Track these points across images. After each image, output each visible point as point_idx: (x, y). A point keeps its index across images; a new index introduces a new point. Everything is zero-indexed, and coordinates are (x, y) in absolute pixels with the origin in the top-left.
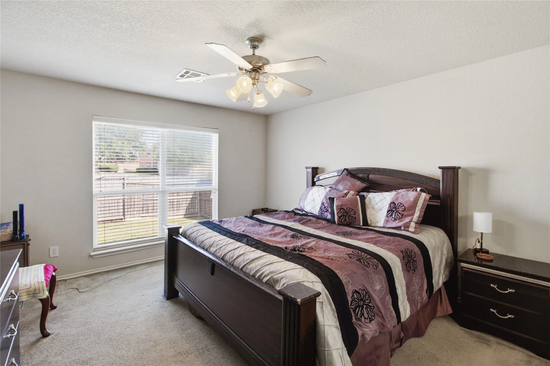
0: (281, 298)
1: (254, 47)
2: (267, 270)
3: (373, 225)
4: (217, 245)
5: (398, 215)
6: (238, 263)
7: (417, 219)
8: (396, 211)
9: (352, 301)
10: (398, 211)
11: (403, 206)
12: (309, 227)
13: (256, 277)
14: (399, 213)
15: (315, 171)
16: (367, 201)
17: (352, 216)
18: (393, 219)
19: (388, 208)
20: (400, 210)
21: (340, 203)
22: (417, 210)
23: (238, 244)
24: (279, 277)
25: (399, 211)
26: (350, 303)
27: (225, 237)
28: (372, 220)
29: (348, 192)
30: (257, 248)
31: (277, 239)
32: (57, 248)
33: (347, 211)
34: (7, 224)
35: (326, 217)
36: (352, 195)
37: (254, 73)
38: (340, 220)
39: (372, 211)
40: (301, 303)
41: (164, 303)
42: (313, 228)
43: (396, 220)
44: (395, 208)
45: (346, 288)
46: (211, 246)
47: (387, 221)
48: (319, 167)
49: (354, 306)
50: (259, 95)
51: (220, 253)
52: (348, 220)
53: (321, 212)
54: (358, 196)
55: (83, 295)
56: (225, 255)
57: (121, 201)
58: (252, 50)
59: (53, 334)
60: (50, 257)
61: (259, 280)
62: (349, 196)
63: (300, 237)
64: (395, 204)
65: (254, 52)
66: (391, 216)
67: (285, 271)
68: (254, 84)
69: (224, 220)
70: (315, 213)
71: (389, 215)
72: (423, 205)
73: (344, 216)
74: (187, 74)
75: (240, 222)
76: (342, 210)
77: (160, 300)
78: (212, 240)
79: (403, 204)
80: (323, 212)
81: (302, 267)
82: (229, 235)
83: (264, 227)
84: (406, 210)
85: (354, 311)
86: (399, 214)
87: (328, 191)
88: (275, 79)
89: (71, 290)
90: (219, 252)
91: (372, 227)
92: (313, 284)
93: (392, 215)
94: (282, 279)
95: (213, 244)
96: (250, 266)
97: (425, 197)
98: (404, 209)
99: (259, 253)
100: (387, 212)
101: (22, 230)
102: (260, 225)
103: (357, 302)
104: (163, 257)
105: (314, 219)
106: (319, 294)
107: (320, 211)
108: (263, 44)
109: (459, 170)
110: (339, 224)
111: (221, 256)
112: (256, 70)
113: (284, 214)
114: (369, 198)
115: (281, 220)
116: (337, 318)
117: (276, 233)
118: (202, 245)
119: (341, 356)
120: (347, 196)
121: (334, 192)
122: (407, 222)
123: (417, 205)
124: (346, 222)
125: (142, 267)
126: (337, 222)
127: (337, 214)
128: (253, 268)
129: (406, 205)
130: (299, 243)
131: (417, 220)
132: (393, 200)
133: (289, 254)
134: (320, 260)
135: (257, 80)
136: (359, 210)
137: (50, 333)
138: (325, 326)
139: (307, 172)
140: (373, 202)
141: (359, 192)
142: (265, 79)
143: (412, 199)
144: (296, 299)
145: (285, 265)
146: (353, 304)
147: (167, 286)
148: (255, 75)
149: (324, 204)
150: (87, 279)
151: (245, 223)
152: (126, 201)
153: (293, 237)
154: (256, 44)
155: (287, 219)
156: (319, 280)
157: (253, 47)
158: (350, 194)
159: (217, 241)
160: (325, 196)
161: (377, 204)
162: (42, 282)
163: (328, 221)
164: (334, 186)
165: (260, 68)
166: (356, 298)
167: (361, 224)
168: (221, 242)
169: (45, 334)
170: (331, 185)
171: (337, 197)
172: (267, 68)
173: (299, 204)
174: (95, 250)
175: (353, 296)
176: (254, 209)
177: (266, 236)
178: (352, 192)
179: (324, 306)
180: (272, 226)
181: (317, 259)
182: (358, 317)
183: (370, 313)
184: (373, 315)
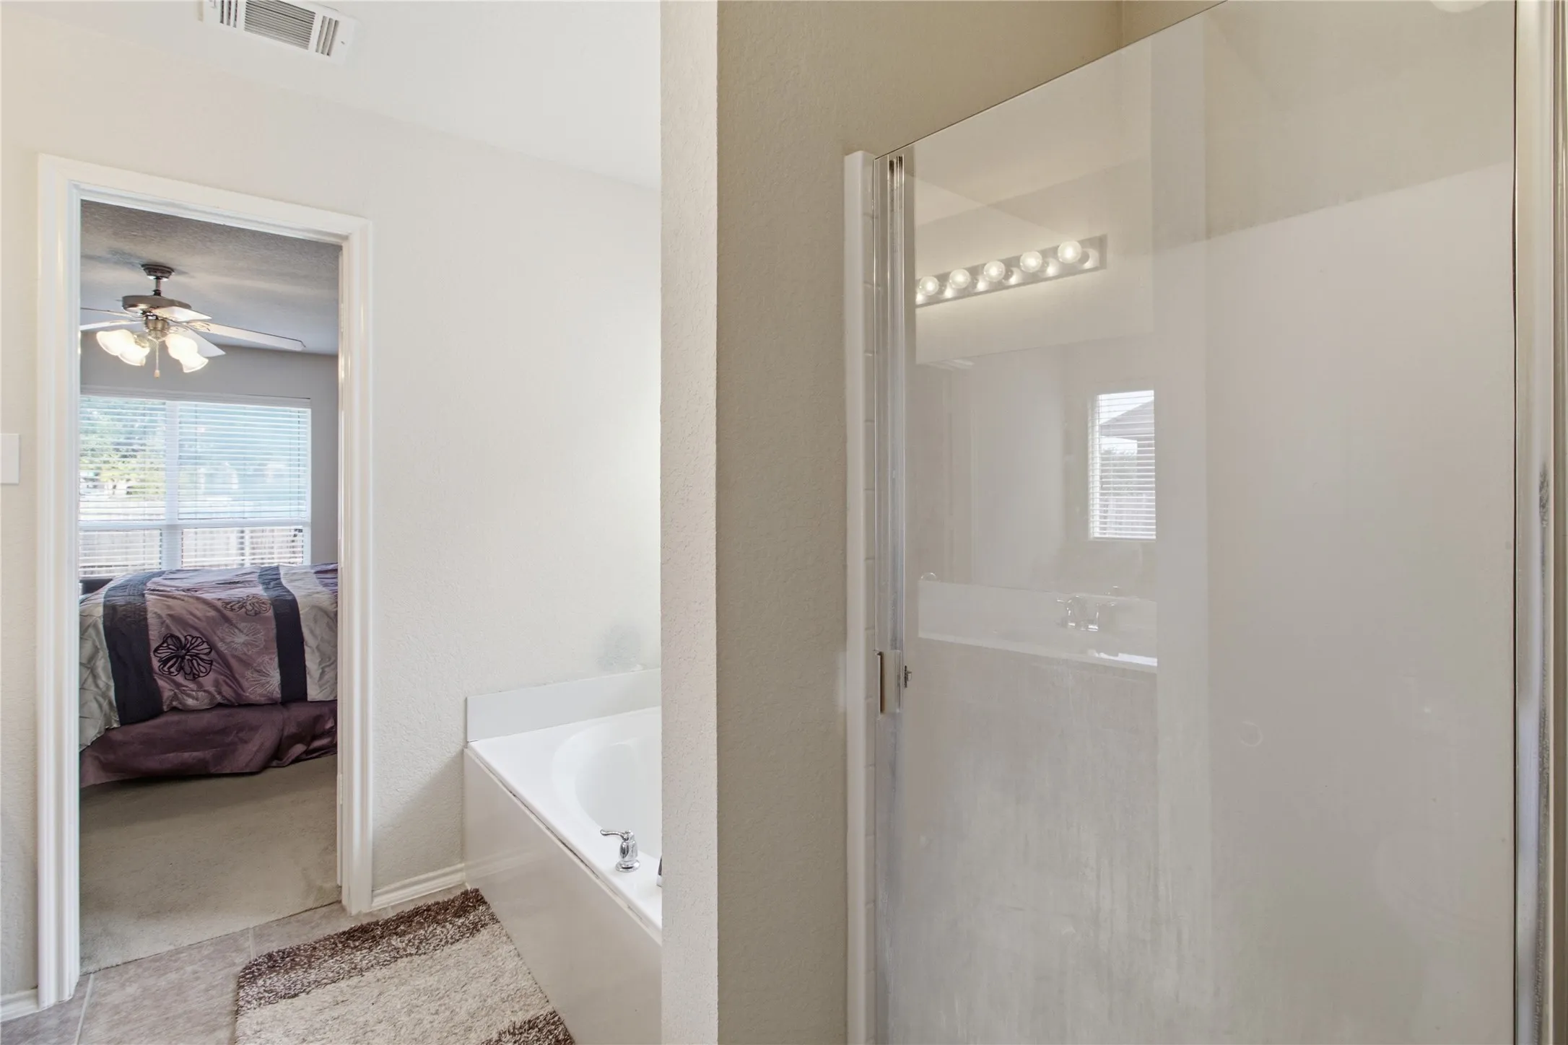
9: (160, 646)
49: (165, 654)
85: (164, 662)
103: (173, 650)
146: (160, 652)
166: (171, 645)
175: (165, 641)
182: (172, 670)
183: (197, 667)
184: (204, 671)
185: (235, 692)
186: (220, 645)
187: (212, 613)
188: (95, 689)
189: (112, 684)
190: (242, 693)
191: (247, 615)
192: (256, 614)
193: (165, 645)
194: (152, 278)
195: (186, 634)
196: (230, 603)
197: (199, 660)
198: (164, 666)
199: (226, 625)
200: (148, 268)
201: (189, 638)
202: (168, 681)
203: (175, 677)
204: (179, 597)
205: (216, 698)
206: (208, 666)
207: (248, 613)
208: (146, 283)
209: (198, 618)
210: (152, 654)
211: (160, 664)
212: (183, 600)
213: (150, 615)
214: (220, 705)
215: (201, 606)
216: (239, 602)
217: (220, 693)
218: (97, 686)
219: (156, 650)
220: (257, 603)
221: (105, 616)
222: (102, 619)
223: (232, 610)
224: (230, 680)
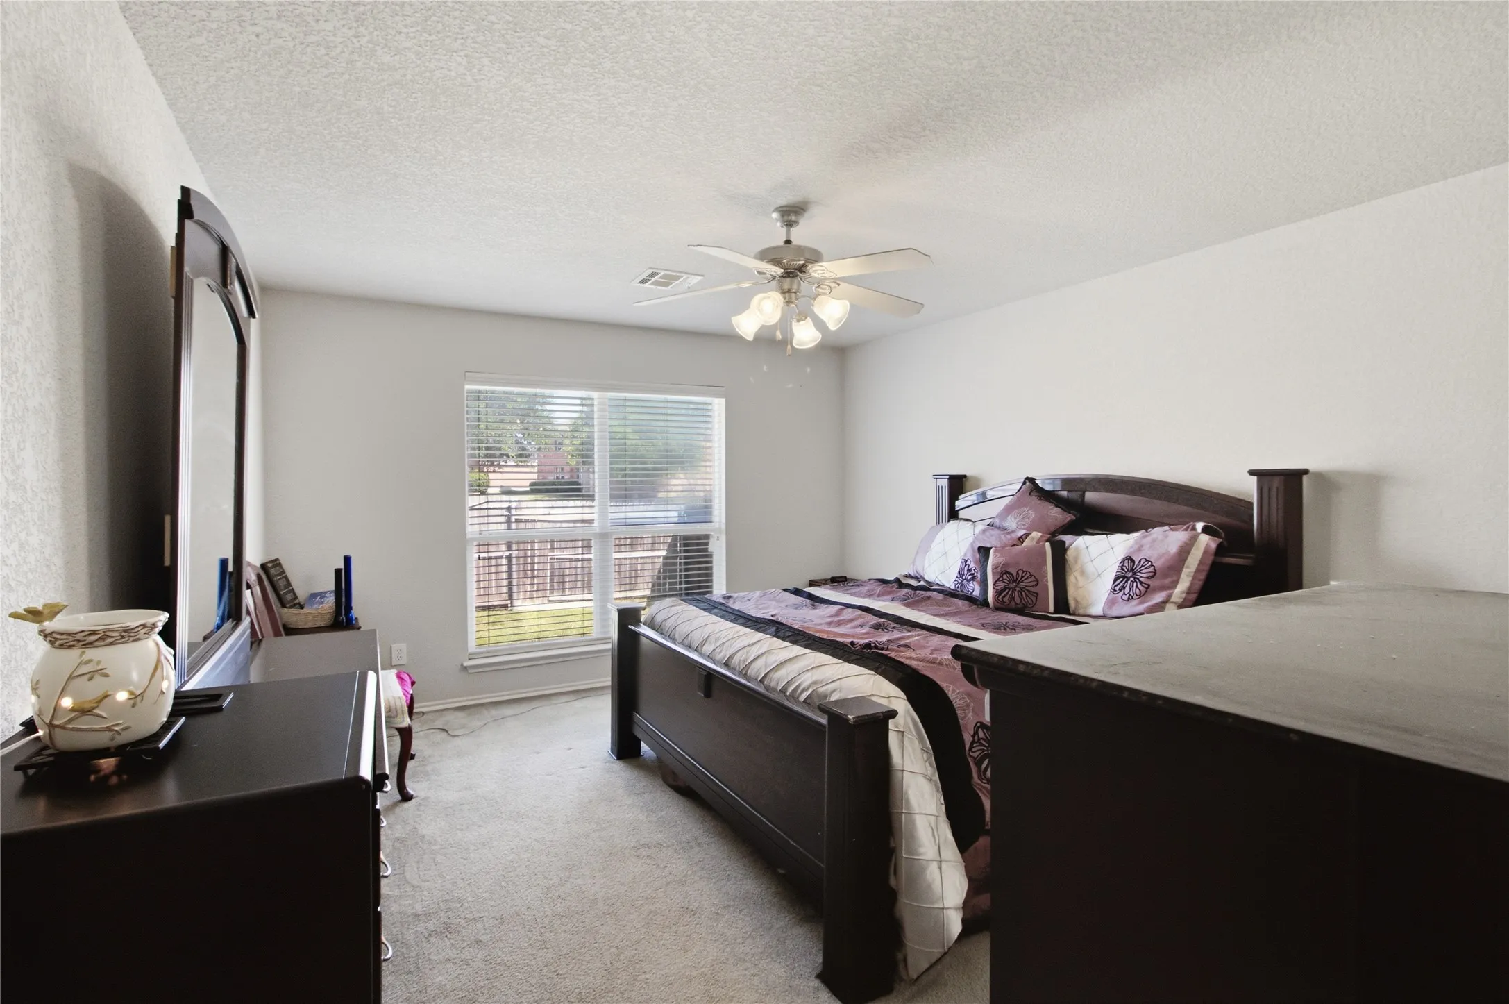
0: (824, 721)
1: (789, 224)
2: (806, 680)
3: (1081, 611)
4: (717, 639)
5: (1137, 587)
6: (755, 670)
7: (1184, 595)
8: (1135, 578)
9: (973, 742)
10: (1138, 579)
11: (1152, 565)
12: (921, 611)
13: (788, 694)
14: (1141, 583)
15: (957, 485)
16: (1070, 554)
17: (1028, 591)
18: (1125, 597)
19: (1116, 571)
20: (1143, 575)
21: (1002, 560)
22: (1183, 575)
23: (759, 635)
24: (827, 690)
25: (1141, 577)
26: (969, 745)
27: (732, 624)
28: (1079, 599)
29: (1027, 535)
30: (794, 642)
31: (842, 630)
32: (403, 646)
33: (1017, 579)
34: (322, 595)
35: (972, 593)
36: (1035, 541)
37: (788, 279)
38: (1000, 598)
39: (1079, 578)
40: (855, 722)
41: (613, 765)
42: (930, 614)
43: (1132, 598)
44: (1132, 570)
45: (960, 716)
46: (703, 643)
47: (1111, 603)
48: (968, 474)
49: (978, 753)
50: (801, 323)
51: (722, 654)
52: (1017, 599)
53: (960, 581)
54: (1048, 545)
55: (457, 741)
56: (731, 657)
57: (504, 561)
58: (784, 230)
59: (417, 797)
60: (393, 664)
61: (794, 697)
62: (1027, 543)
63: (894, 628)
64: (1133, 561)
65: (788, 233)
66: (1120, 591)
67: (841, 679)
68: (788, 302)
69: (735, 595)
70: (947, 585)
71: (1117, 588)
72: (1201, 563)
73: (1009, 589)
74: (654, 277)
75: (771, 600)
76: (1005, 577)
77: (605, 759)
78: (707, 631)
79: (1151, 562)
80: (965, 582)
81: (874, 673)
82: (742, 621)
83: (821, 610)
84: (1157, 575)
85: (978, 763)
86: (1139, 585)
87: (979, 533)
88: (835, 287)
89: (433, 731)
90: (720, 652)
91: (1079, 615)
92: (890, 702)
93: (1123, 588)
94: (832, 692)
95: (708, 637)
96: (777, 675)
97: (1208, 545)
98: (1153, 574)
99: (797, 650)
100: (1115, 581)
101: (349, 608)
102: (813, 605)
103: (985, 746)
104: (607, 681)
105: (940, 596)
106: (893, 714)
107: (957, 579)
108: (806, 215)
109: (1305, 478)
110: (997, 609)
111: (724, 658)
112: (793, 273)
113: (876, 586)
114: (1077, 549)
115: (864, 597)
116: (935, 766)
117: (843, 620)
118: (687, 642)
119: (932, 828)
120: (1024, 544)
121: (992, 536)
122: (1157, 604)
123: (1186, 564)
124: (1013, 603)
125: (564, 698)
126: (994, 603)
127: (994, 584)
128: (781, 678)
129: (1158, 564)
130: (884, 638)
131: (1182, 600)
132: (1131, 553)
133: (854, 653)
134: (913, 663)
135: (795, 293)
136: (1047, 577)
137: (412, 795)
138: (904, 772)
139: (938, 488)
140: (1084, 558)
141: (1053, 534)
142: (814, 288)
143: (1173, 549)
144: (846, 715)
145: (841, 669)
146: (974, 750)
147: (616, 734)
148: (791, 284)
149: (969, 562)
150: (460, 714)
151: (782, 601)
152: (514, 561)
153: (876, 627)
154: (793, 218)
155: (879, 596)
156: (902, 694)
157: (787, 225)
158: (1033, 539)
159: (717, 631)
160: (972, 545)
161: (1092, 561)
162: (399, 698)
163: (970, 599)
164: (997, 522)
165: (801, 269)
166: (983, 739)
167: (1051, 609)
168: (724, 633)
169: (406, 797)
170: (990, 521)
171: (998, 545)
172: (816, 271)
173: (914, 563)
174: (471, 657)
175: (976, 733)
176: (812, 579)
177: (821, 624)
178: (1036, 535)
179: (906, 739)
180: (836, 608)
181: (908, 662)
182: (988, 774)
193: (977, 739)
198: (980, 771)
211: (976, 768)
213: (952, 695)
219: (970, 748)
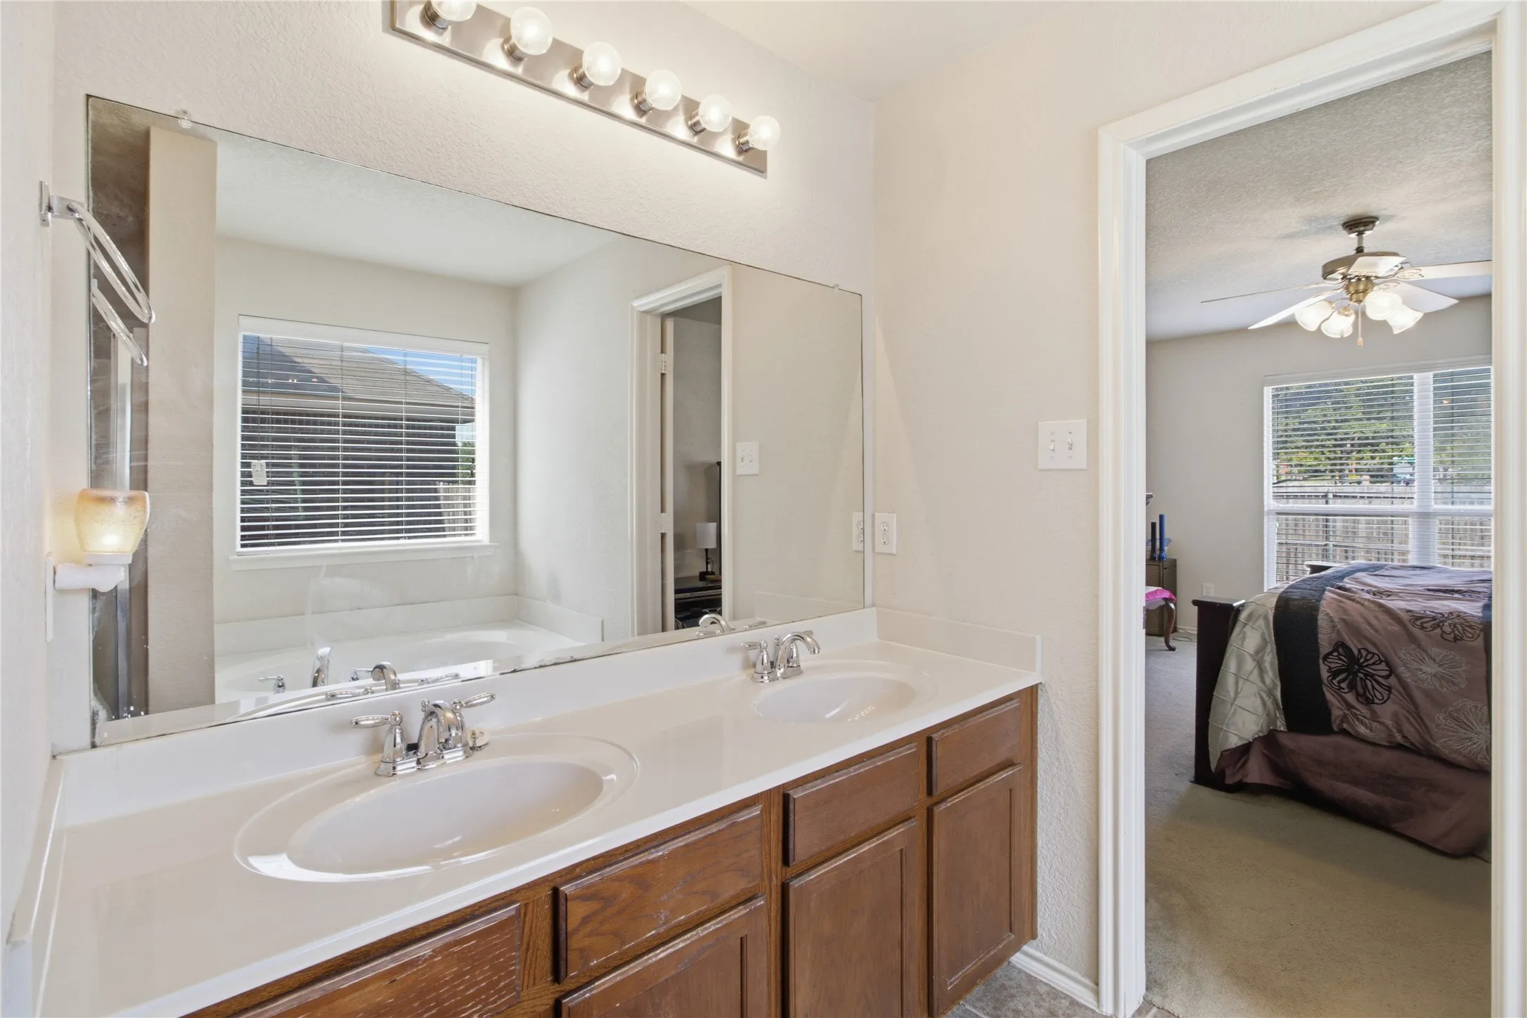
49: (1335, 665)
101: (1161, 550)
175: (1336, 650)
182: (1343, 685)
183: (1372, 692)
184: (1381, 698)
185: (1422, 736)
186: (1401, 669)
187: (1396, 628)
188: (1261, 685)
189: (1279, 683)
190: (1431, 742)
191: (1442, 637)
192: (1455, 639)
193: (1335, 654)
194: (1354, 235)
195: (1360, 647)
196: (1422, 618)
197: (1374, 682)
198: (1334, 678)
199: (1414, 646)
200: (1347, 226)
201: (1364, 653)
202: (1339, 699)
203: (1343, 694)
204: (1359, 600)
205: (1394, 737)
206: (1386, 694)
207: (1445, 636)
208: (1346, 243)
209: (1376, 631)
210: (1321, 661)
211: (1329, 674)
212: (1363, 605)
213: (1321, 616)
214: (1399, 747)
215: (1383, 617)
216: (1434, 618)
217: (1400, 731)
218: (1263, 681)
219: (1325, 658)
220: (1461, 624)
221: (1277, 607)
222: (1273, 611)
223: (1422, 628)
224: (1414, 718)
